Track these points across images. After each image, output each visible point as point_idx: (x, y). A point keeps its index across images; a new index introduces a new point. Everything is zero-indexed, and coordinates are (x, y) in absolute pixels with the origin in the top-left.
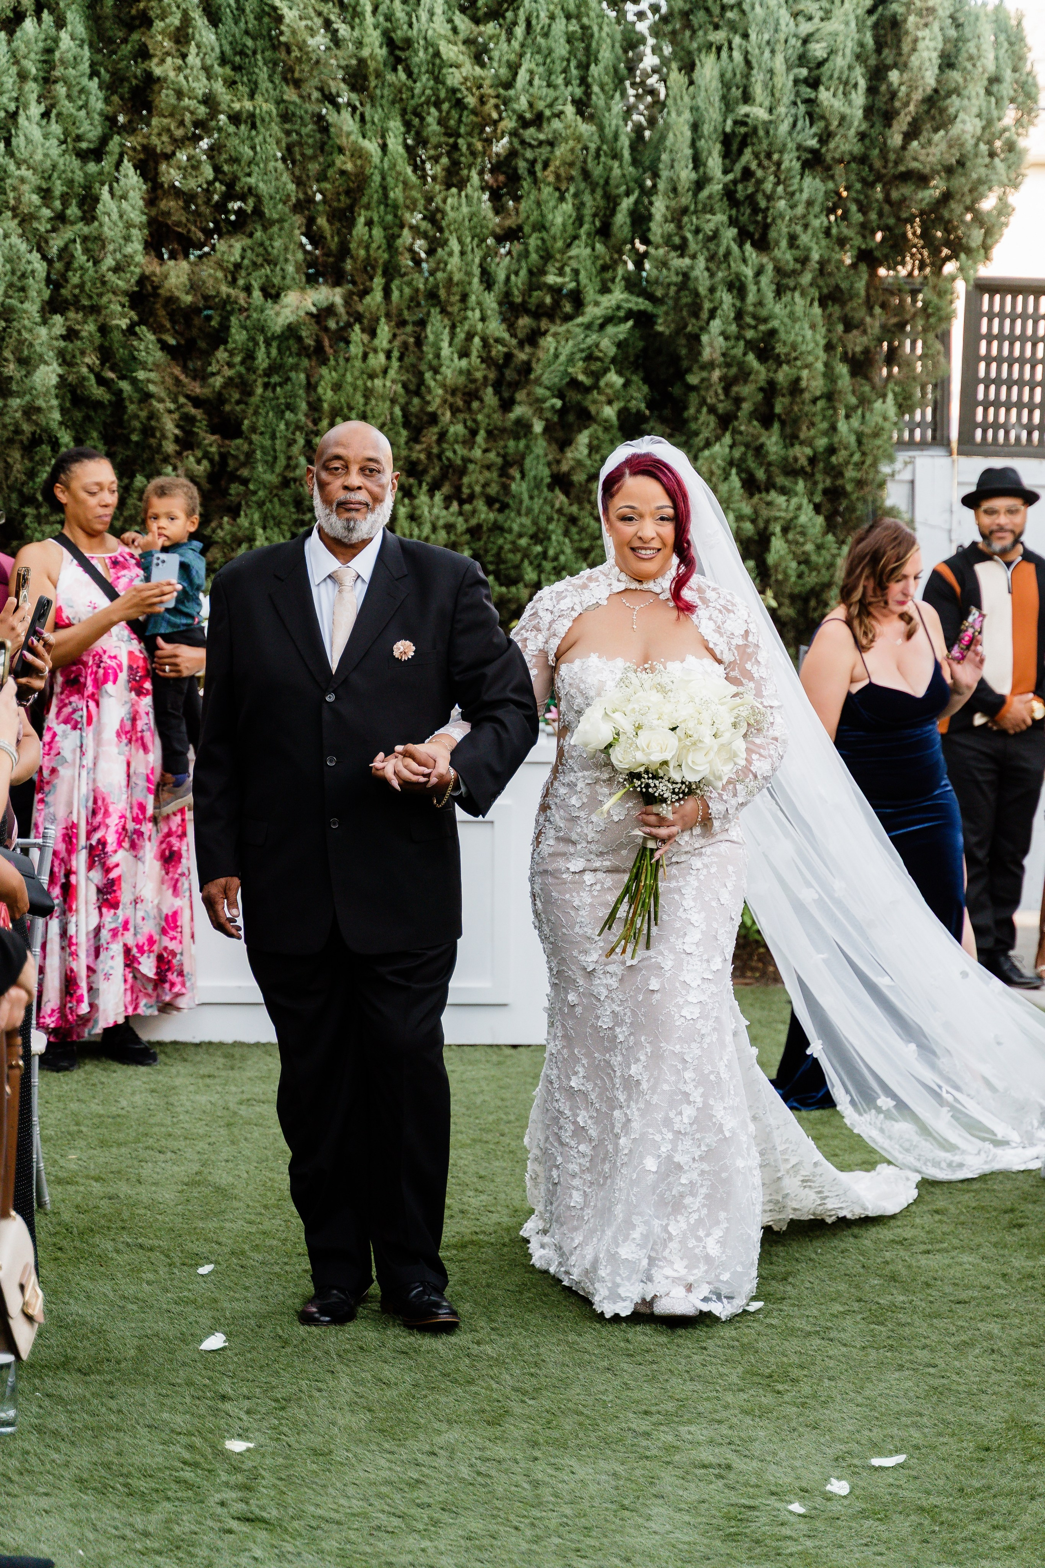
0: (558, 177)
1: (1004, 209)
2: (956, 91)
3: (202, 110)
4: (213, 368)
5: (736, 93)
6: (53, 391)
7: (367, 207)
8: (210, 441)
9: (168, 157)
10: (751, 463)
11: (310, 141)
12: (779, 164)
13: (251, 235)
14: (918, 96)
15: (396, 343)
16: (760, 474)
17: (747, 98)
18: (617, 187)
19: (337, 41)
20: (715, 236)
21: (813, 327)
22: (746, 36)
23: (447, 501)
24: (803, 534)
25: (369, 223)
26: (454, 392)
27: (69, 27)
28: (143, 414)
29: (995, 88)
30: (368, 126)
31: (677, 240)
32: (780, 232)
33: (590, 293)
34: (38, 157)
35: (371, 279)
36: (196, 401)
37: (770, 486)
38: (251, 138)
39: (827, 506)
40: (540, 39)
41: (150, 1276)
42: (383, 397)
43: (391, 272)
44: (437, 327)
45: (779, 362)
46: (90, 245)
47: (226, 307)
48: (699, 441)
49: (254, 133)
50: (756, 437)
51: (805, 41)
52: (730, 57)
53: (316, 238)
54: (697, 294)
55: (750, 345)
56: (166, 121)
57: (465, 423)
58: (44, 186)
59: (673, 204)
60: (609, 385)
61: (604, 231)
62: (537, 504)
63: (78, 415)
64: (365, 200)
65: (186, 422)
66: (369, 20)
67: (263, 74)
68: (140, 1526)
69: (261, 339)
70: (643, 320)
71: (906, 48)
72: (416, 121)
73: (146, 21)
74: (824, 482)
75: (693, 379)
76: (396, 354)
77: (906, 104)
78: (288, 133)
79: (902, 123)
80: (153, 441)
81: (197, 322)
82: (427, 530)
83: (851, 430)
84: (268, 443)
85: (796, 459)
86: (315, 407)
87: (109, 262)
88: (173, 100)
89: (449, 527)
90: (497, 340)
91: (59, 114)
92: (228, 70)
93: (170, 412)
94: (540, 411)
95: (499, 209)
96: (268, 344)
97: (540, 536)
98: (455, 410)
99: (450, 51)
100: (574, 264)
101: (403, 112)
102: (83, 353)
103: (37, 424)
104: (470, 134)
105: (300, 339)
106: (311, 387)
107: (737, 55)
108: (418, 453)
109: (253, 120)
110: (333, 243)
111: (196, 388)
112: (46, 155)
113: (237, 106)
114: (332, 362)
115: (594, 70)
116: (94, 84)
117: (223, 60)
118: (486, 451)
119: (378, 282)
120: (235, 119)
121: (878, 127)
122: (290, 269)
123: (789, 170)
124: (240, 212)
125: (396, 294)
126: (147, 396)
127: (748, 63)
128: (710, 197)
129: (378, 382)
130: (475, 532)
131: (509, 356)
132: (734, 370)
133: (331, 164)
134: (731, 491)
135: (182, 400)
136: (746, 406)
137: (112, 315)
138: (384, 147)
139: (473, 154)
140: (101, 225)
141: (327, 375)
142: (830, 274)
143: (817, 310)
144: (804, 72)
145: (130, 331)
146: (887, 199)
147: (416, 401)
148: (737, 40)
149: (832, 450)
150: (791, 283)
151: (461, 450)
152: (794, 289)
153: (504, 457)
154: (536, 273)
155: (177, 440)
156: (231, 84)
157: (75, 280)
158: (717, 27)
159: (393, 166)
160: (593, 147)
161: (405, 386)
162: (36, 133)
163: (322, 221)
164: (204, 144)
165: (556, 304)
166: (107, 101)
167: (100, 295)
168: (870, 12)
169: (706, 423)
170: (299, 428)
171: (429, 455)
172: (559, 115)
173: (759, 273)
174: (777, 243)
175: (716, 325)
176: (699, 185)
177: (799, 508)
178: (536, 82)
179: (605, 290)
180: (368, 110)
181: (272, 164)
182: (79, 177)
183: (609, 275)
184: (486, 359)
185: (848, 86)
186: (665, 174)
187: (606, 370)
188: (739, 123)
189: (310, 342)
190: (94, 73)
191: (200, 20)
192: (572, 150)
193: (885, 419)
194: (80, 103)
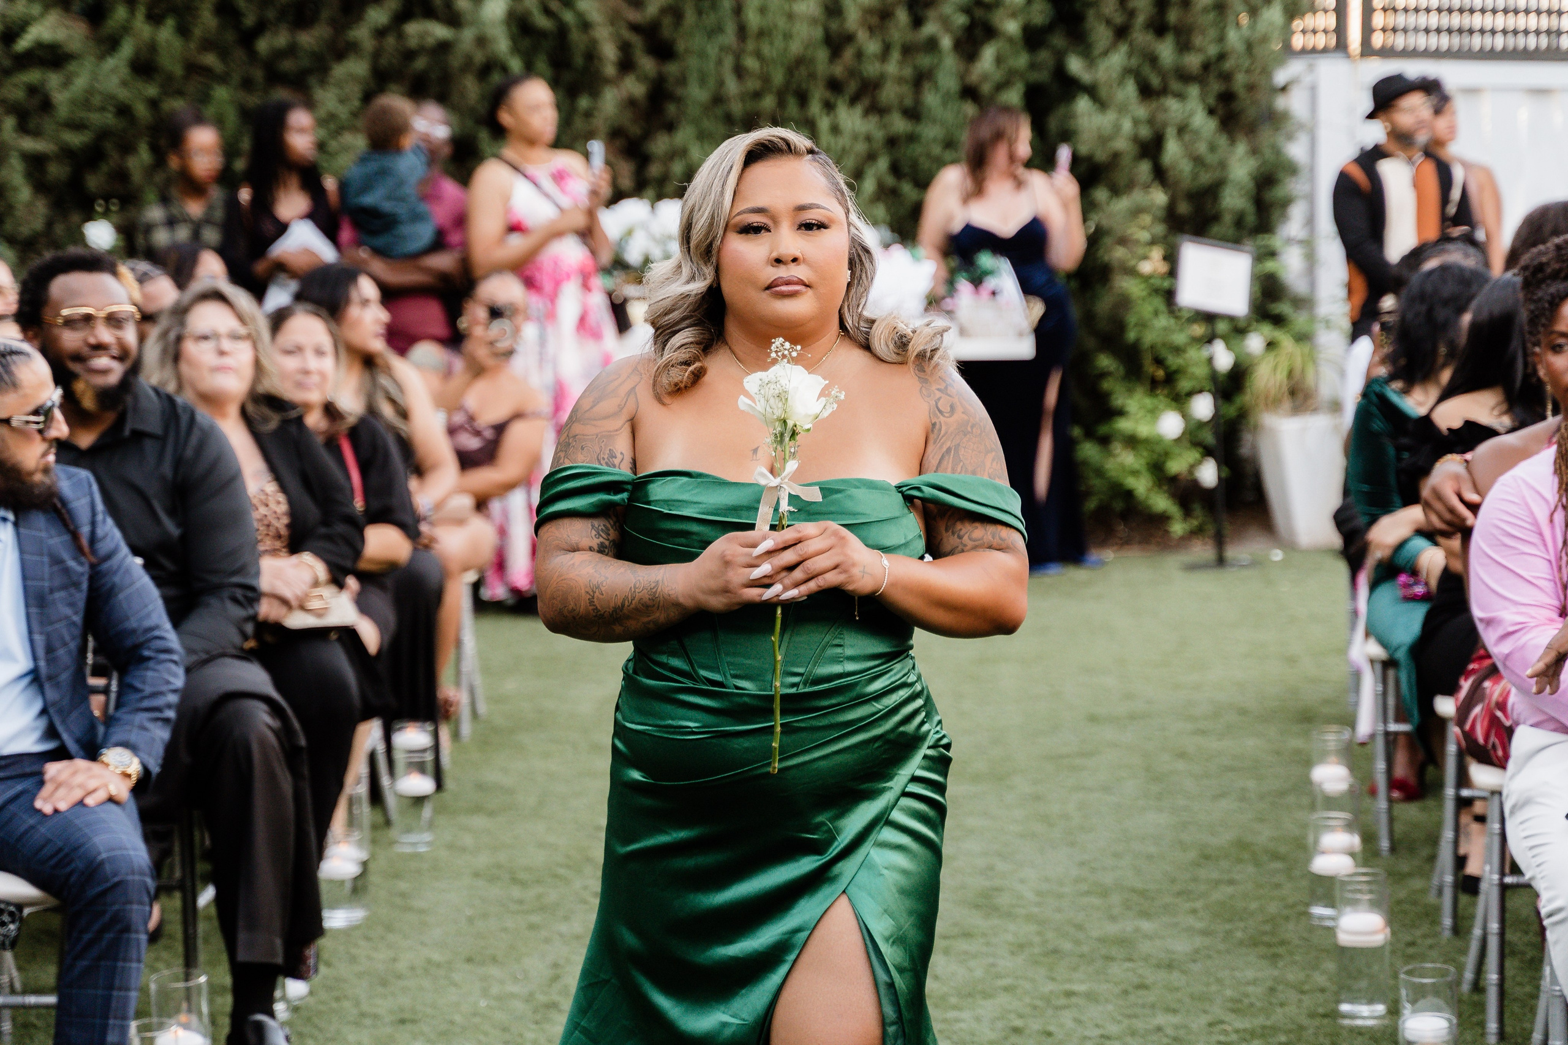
6: (502, 22)
8: (647, 64)
10: (1147, 70)
16: (1155, 81)
23: (867, 113)
24: (1196, 133)
26: (869, 11)
28: (585, 41)
37: (1164, 91)
39: (1220, 112)
42: (802, 19)
48: (1096, 52)
50: (1150, 46)
57: (880, 41)
60: (1014, 3)
62: (948, 115)
63: (526, 43)
65: (625, 48)
68: (517, 897)
74: (1216, 87)
80: (593, 66)
83: (1240, 38)
84: (699, 63)
85: (1188, 66)
86: (742, 31)
89: (868, 138)
93: (609, 38)
94: (947, 28)
98: (871, 30)
103: (487, 52)
106: (738, 10)
108: (838, 70)
111: (634, 16)
118: (900, 65)
126: (586, 25)
130: (892, 142)
134: (1127, 98)
135: (621, 27)
136: (1140, 19)
147: (834, 23)
149: (1222, 57)
151: (877, 66)
153: (917, 69)
155: (617, 64)
161: (824, 7)
169: (1101, 35)
170: (727, 48)
171: (848, 71)
177: (1192, 112)
193: (1274, 26)
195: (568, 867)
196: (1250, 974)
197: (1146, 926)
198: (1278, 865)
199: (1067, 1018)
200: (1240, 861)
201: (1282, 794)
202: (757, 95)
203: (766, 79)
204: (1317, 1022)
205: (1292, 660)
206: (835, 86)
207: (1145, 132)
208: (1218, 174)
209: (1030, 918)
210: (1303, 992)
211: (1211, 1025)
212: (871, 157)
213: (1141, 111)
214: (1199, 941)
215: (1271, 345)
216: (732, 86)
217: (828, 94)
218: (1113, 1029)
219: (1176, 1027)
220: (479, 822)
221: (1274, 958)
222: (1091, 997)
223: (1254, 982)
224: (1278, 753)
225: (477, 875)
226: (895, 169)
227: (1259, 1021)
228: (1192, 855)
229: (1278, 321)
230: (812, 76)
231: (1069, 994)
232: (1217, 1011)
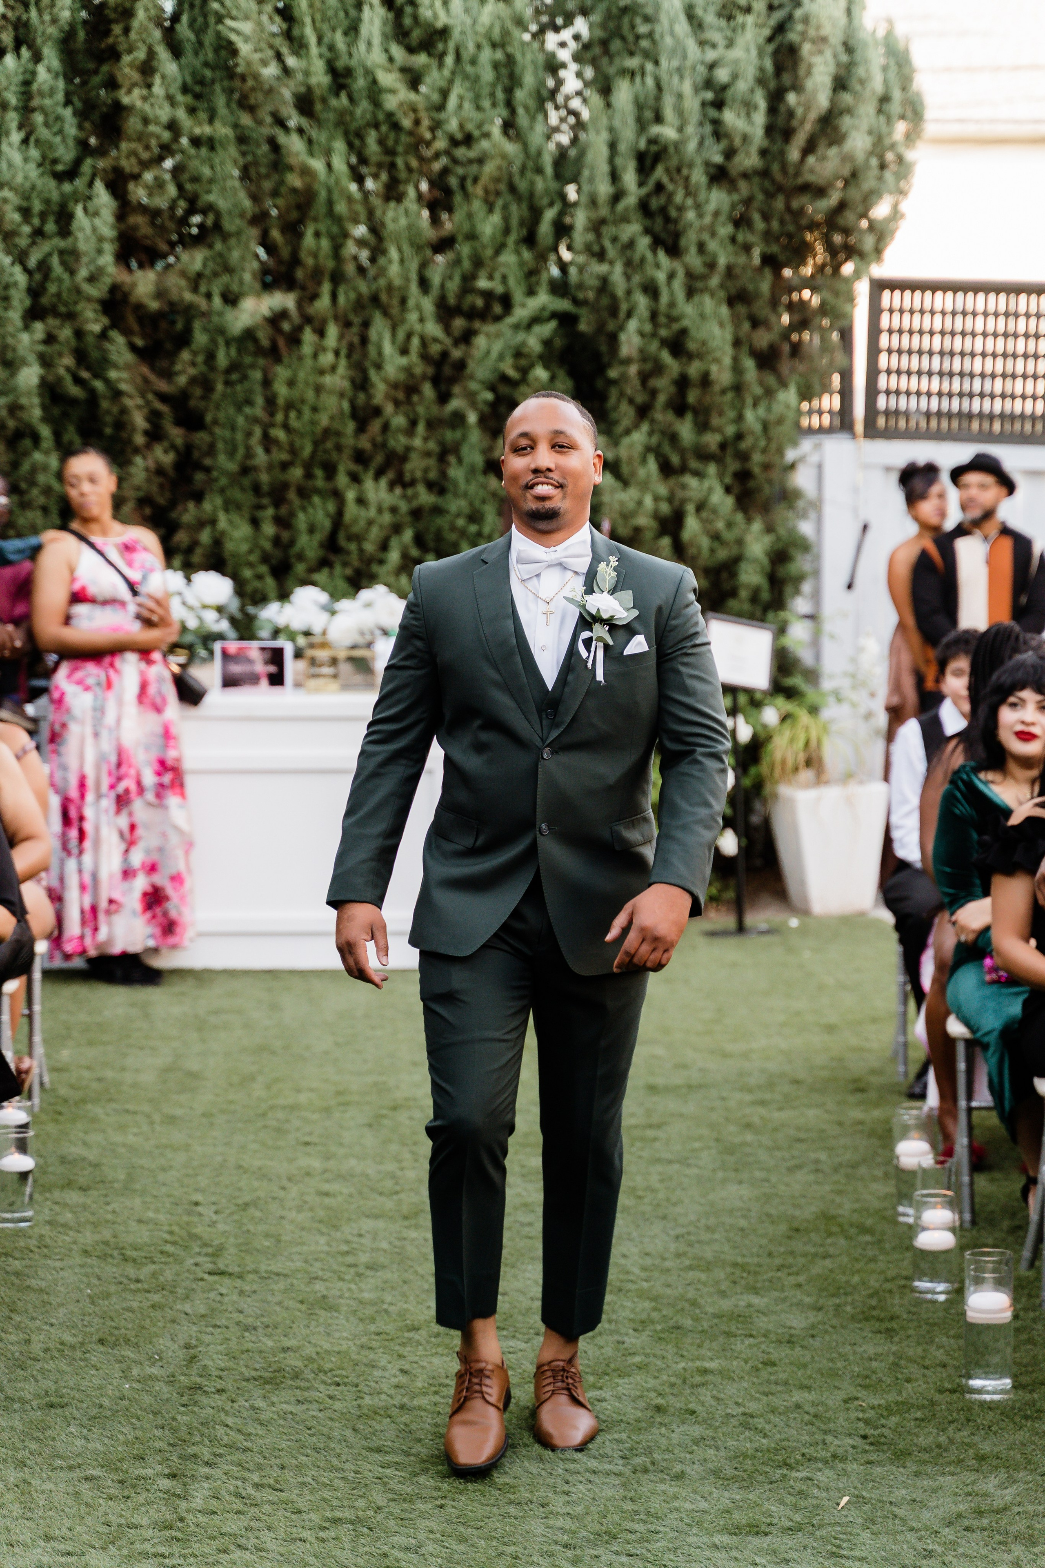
0: (486, 191)
1: (896, 215)
2: (849, 111)
3: (166, 135)
4: (178, 367)
5: (649, 114)
6: (35, 391)
7: (315, 219)
8: (176, 434)
9: (136, 177)
10: (667, 449)
11: (265, 161)
12: (687, 179)
13: (211, 246)
14: (813, 115)
15: (344, 343)
16: (675, 459)
17: (658, 119)
18: (541, 198)
19: (286, 71)
20: (631, 244)
21: (721, 325)
22: (656, 63)
23: (391, 486)
24: (715, 511)
25: (317, 235)
26: (395, 386)
27: (46, 62)
28: (115, 410)
29: (885, 107)
30: (316, 147)
31: (596, 248)
32: (689, 240)
33: (518, 295)
34: (19, 179)
35: (319, 283)
36: (163, 397)
37: (684, 469)
38: (210, 159)
39: (736, 489)
40: (469, 69)
41: (135, 1130)
42: (331, 392)
43: (337, 278)
44: (379, 329)
45: (691, 357)
46: (66, 257)
47: (189, 312)
48: (619, 429)
49: (213, 155)
50: (670, 425)
51: (712, 66)
52: (643, 82)
53: (270, 249)
54: (614, 297)
55: (664, 343)
56: (134, 145)
57: (407, 415)
58: (25, 204)
59: (593, 215)
60: (537, 379)
61: (530, 239)
62: (473, 488)
63: (56, 411)
64: (312, 213)
65: (154, 417)
66: (314, 50)
67: (220, 101)
68: (133, 1276)
69: (221, 341)
70: (566, 320)
71: (802, 71)
72: (357, 142)
73: (114, 55)
74: (733, 466)
75: (613, 373)
76: (343, 352)
77: (802, 122)
78: (244, 154)
79: (800, 139)
80: (124, 435)
81: (163, 325)
82: (372, 512)
83: (758, 418)
84: (227, 434)
85: (707, 445)
86: (271, 402)
87: (83, 273)
88: (139, 126)
89: (394, 510)
90: (436, 340)
91: (37, 141)
92: (189, 99)
93: (139, 407)
94: (473, 404)
95: (435, 220)
96: (228, 344)
97: (475, 517)
98: (397, 403)
99: (388, 79)
100: (503, 270)
101: (346, 134)
102: (60, 355)
103: (20, 420)
104: (406, 152)
105: (256, 341)
106: (267, 383)
107: (650, 81)
108: (364, 443)
109: (211, 144)
110: (285, 252)
111: (163, 386)
112: (26, 178)
113: (197, 131)
114: (286, 360)
115: (520, 95)
116: (68, 113)
117: (185, 89)
118: (426, 439)
119: (326, 288)
120: (196, 142)
121: (779, 143)
122: (247, 277)
123: (697, 183)
124: (201, 226)
125: (342, 299)
126: (117, 394)
127: (659, 87)
128: (626, 209)
129: (328, 380)
130: (416, 514)
131: (445, 354)
132: (649, 366)
133: (282, 182)
134: (648, 476)
135: (150, 396)
136: (662, 398)
137: (87, 321)
138: (329, 166)
139: (409, 169)
140: (76, 239)
141: (282, 373)
142: (737, 277)
143: (724, 310)
144: (709, 95)
145: (103, 335)
146: (788, 208)
147: (362, 397)
148: (649, 67)
149: (739, 436)
150: (700, 285)
151: (403, 440)
152: (702, 291)
153: (442, 444)
154: (468, 279)
155: (146, 433)
156: (192, 111)
157: (52, 288)
158: (632, 54)
159: (337, 182)
160: (518, 163)
161: (353, 381)
162: (16, 157)
163: (275, 234)
164: (168, 164)
165: (488, 306)
166: (80, 127)
167: (76, 303)
168: (770, 40)
169: (625, 413)
170: (256, 420)
171: (374, 444)
172: (487, 135)
173: (671, 276)
174: (687, 250)
175: (633, 325)
176: (617, 197)
177: (710, 490)
178: (467, 105)
179: (531, 292)
180: (314, 134)
181: (230, 183)
182: (55, 196)
183: (534, 279)
184: (425, 356)
185: (749, 107)
186: (586, 188)
187: (532, 366)
188: (652, 141)
189: (265, 342)
190: (68, 102)
191: (163, 54)
192: (500, 168)
193: (788, 406)
194: (55, 129)
195: (174, 1243)
196: (871, 1350)
197: (756, 1300)
198: (868, 1238)
199: (706, 1395)
200: (830, 1234)
201: (854, 1166)
202: (285, 466)
203: (293, 451)
204: (947, 1397)
205: (830, 1029)
206: (361, 458)
207: (665, 508)
208: (735, 551)
209: (642, 1294)
210: (926, 1368)
211: (846, 1401)
212: (397, 529)
213: (662, 490)
214: (813, 1317)
215: (785, 718)
216: (261, 457)
217: (352, 466)
218: (752, 1407)
219: (813, 1404)
220: (74, 1197)
221: (890, 1333)
222: (726, 1375)
223: (876, 1357)
224: (840, 1124)
225: (86, 1253)
226: (419, 540)
227: (892, 1397)
228: (783, 1228)
229: (790, 693)
230: (339, 448)
231: (705, 1372)
232: (848, 1389)
